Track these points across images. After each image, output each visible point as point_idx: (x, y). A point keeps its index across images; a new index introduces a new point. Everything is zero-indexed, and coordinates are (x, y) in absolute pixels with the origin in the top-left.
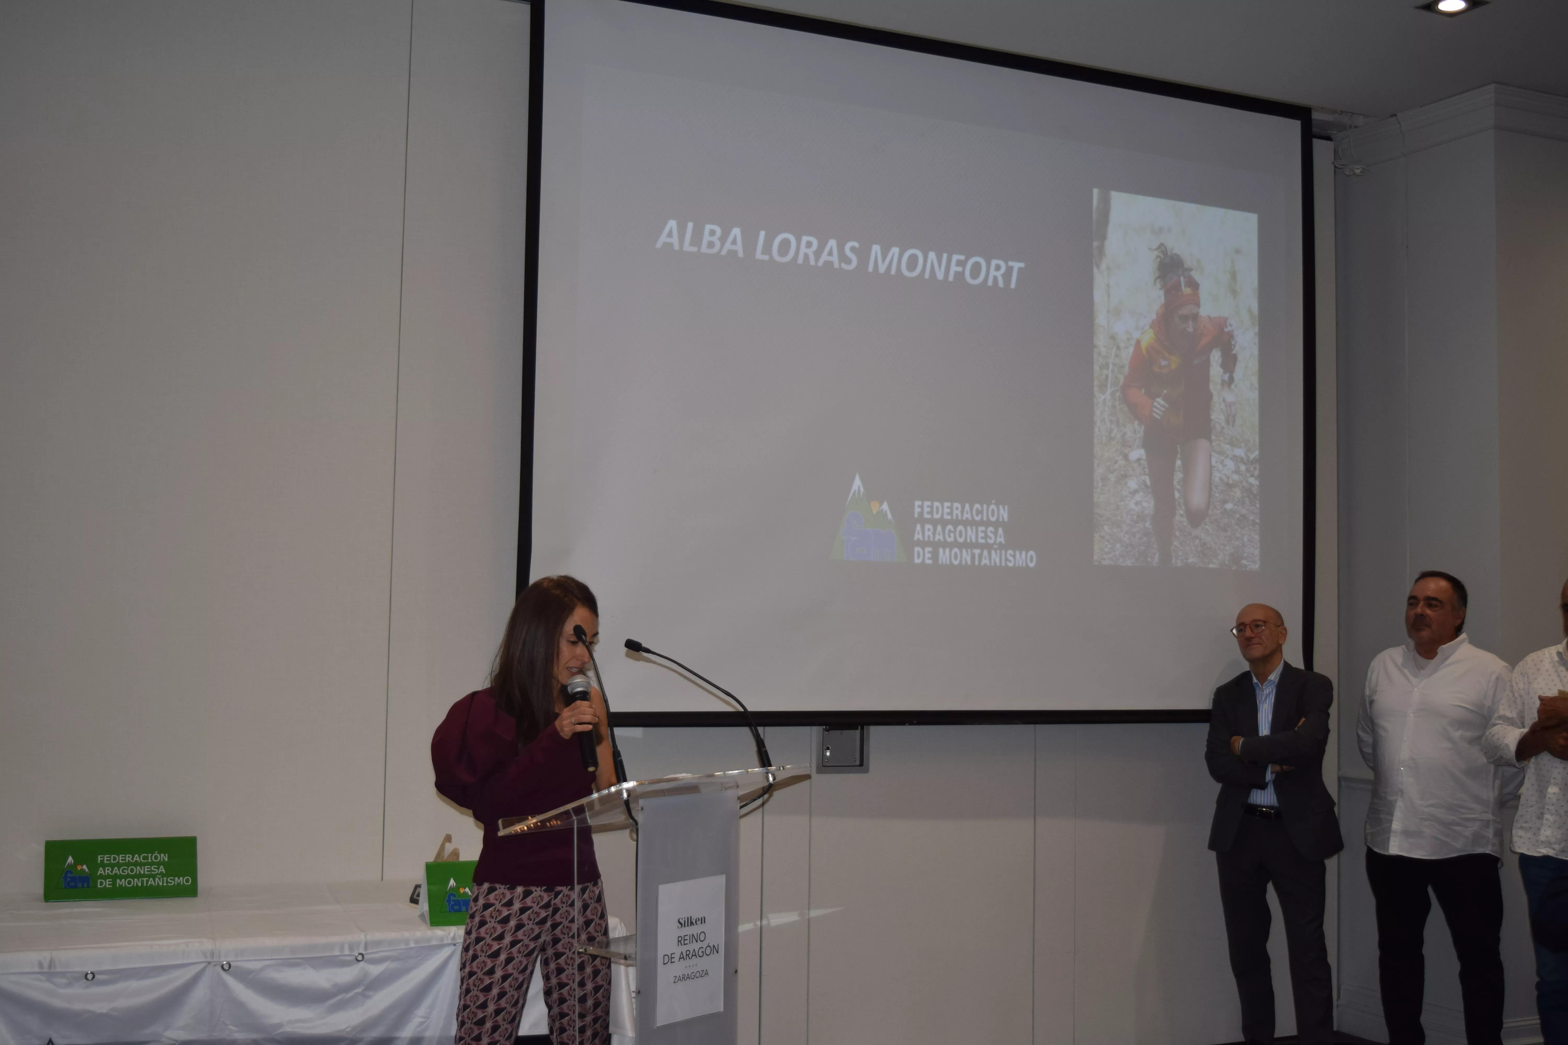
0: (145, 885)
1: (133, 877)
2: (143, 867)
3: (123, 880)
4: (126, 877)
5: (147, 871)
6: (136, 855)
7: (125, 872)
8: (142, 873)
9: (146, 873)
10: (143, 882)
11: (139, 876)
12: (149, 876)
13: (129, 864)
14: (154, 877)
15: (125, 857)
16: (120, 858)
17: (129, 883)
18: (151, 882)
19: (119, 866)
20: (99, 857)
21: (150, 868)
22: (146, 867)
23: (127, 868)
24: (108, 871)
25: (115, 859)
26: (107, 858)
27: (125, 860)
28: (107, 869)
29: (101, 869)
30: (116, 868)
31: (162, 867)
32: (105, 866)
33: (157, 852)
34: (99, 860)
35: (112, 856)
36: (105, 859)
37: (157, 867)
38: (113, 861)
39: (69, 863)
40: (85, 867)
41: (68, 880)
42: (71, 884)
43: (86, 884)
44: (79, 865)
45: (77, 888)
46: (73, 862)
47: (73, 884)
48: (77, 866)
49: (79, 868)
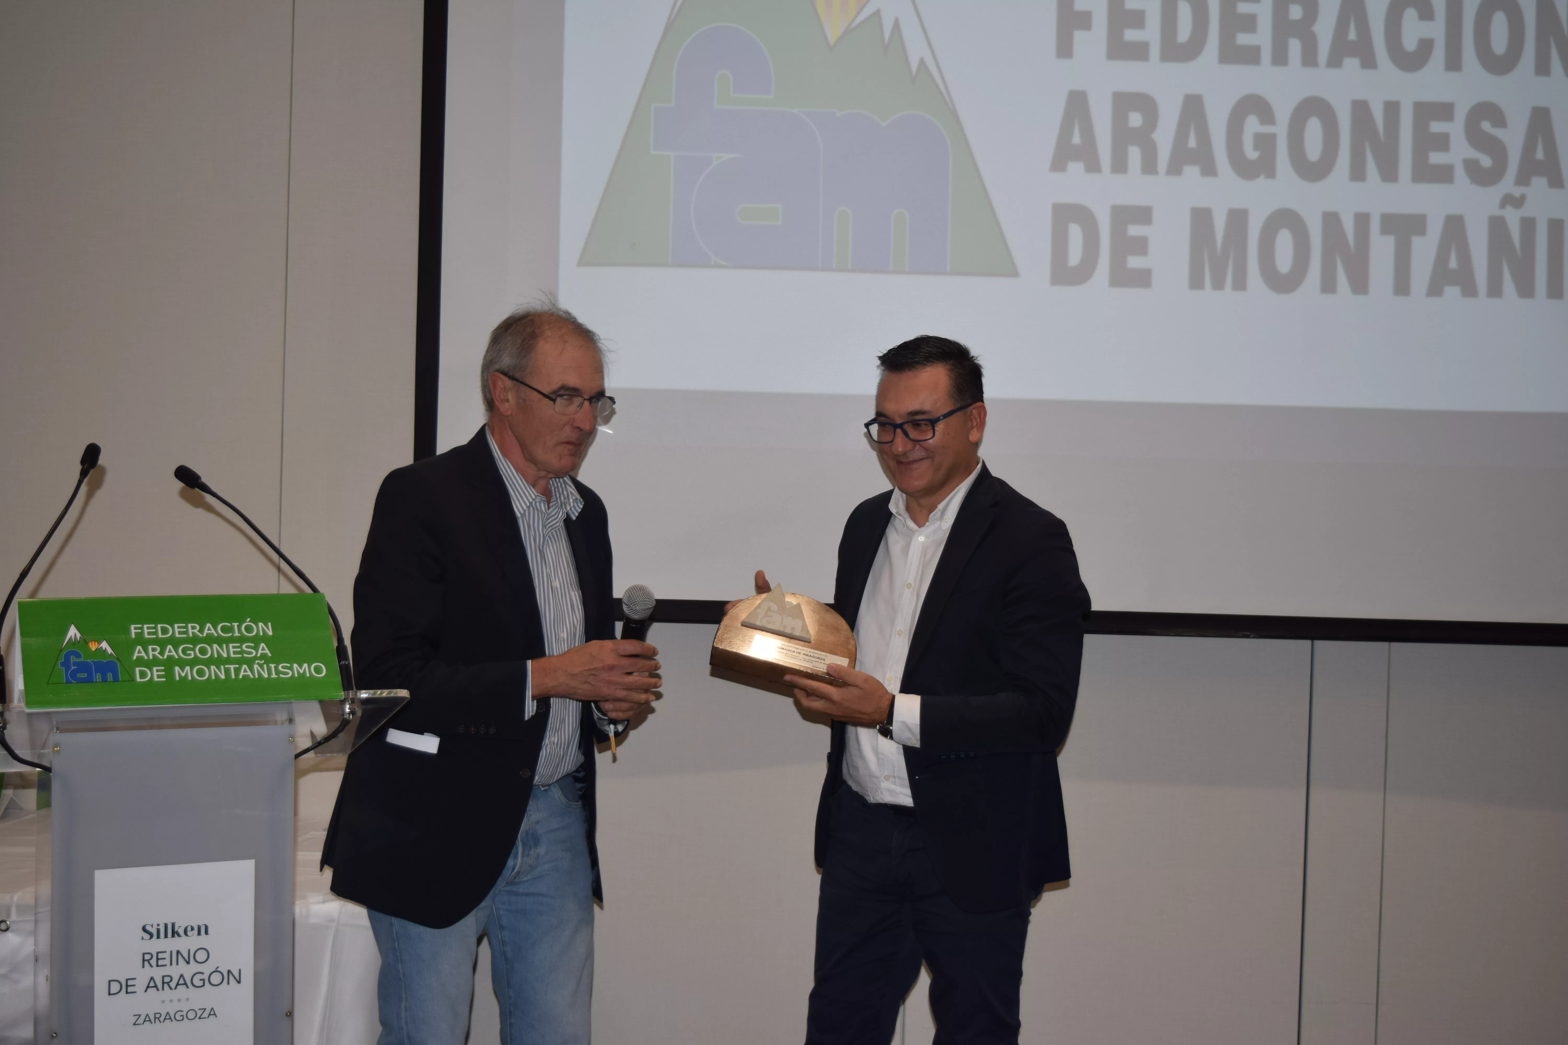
0: (233, 677)
1: (208, 663)
2: (224, 645)
3: (188, 668)
4: (193, 662)
5: (235, 652)
6: (209, 625)
7: (190, 655)
8: (225, 655)
9: (232, 655)
10: (227, 671)
11: (219, 661)
12: (240, 662)
13: (195, 641)
14: (250, 663)
15: (186, 627)
16: (176, 630)
17: (200, 673)
18: (244, 672)
19: (176, 643)
20: (133, 627)
21: (240, 647)
22: (231, 645)
23: (192, 646)
24: (153, 652)
25: (165, 631)
26: (148, 628)
27: (186, 633)
28: (150, 647)
29: (139, 647)
30: (169, 647)
31: (262, 645)
32: (145, 644)
33: (248, 620)
34: (133, 631)
35: (159, 626)
36: (146, 631)
37: (253, 645)
38: (162, 634)
39: (71, 637)
40: (104, 645)
41: (73, 668)
42: (79, 675)
43: (110, 676)
44: (91, 641)
45: (93, 682)
46: (78, 635)
47: (85, 676)
48: (87, 643)
49: (93, 647)
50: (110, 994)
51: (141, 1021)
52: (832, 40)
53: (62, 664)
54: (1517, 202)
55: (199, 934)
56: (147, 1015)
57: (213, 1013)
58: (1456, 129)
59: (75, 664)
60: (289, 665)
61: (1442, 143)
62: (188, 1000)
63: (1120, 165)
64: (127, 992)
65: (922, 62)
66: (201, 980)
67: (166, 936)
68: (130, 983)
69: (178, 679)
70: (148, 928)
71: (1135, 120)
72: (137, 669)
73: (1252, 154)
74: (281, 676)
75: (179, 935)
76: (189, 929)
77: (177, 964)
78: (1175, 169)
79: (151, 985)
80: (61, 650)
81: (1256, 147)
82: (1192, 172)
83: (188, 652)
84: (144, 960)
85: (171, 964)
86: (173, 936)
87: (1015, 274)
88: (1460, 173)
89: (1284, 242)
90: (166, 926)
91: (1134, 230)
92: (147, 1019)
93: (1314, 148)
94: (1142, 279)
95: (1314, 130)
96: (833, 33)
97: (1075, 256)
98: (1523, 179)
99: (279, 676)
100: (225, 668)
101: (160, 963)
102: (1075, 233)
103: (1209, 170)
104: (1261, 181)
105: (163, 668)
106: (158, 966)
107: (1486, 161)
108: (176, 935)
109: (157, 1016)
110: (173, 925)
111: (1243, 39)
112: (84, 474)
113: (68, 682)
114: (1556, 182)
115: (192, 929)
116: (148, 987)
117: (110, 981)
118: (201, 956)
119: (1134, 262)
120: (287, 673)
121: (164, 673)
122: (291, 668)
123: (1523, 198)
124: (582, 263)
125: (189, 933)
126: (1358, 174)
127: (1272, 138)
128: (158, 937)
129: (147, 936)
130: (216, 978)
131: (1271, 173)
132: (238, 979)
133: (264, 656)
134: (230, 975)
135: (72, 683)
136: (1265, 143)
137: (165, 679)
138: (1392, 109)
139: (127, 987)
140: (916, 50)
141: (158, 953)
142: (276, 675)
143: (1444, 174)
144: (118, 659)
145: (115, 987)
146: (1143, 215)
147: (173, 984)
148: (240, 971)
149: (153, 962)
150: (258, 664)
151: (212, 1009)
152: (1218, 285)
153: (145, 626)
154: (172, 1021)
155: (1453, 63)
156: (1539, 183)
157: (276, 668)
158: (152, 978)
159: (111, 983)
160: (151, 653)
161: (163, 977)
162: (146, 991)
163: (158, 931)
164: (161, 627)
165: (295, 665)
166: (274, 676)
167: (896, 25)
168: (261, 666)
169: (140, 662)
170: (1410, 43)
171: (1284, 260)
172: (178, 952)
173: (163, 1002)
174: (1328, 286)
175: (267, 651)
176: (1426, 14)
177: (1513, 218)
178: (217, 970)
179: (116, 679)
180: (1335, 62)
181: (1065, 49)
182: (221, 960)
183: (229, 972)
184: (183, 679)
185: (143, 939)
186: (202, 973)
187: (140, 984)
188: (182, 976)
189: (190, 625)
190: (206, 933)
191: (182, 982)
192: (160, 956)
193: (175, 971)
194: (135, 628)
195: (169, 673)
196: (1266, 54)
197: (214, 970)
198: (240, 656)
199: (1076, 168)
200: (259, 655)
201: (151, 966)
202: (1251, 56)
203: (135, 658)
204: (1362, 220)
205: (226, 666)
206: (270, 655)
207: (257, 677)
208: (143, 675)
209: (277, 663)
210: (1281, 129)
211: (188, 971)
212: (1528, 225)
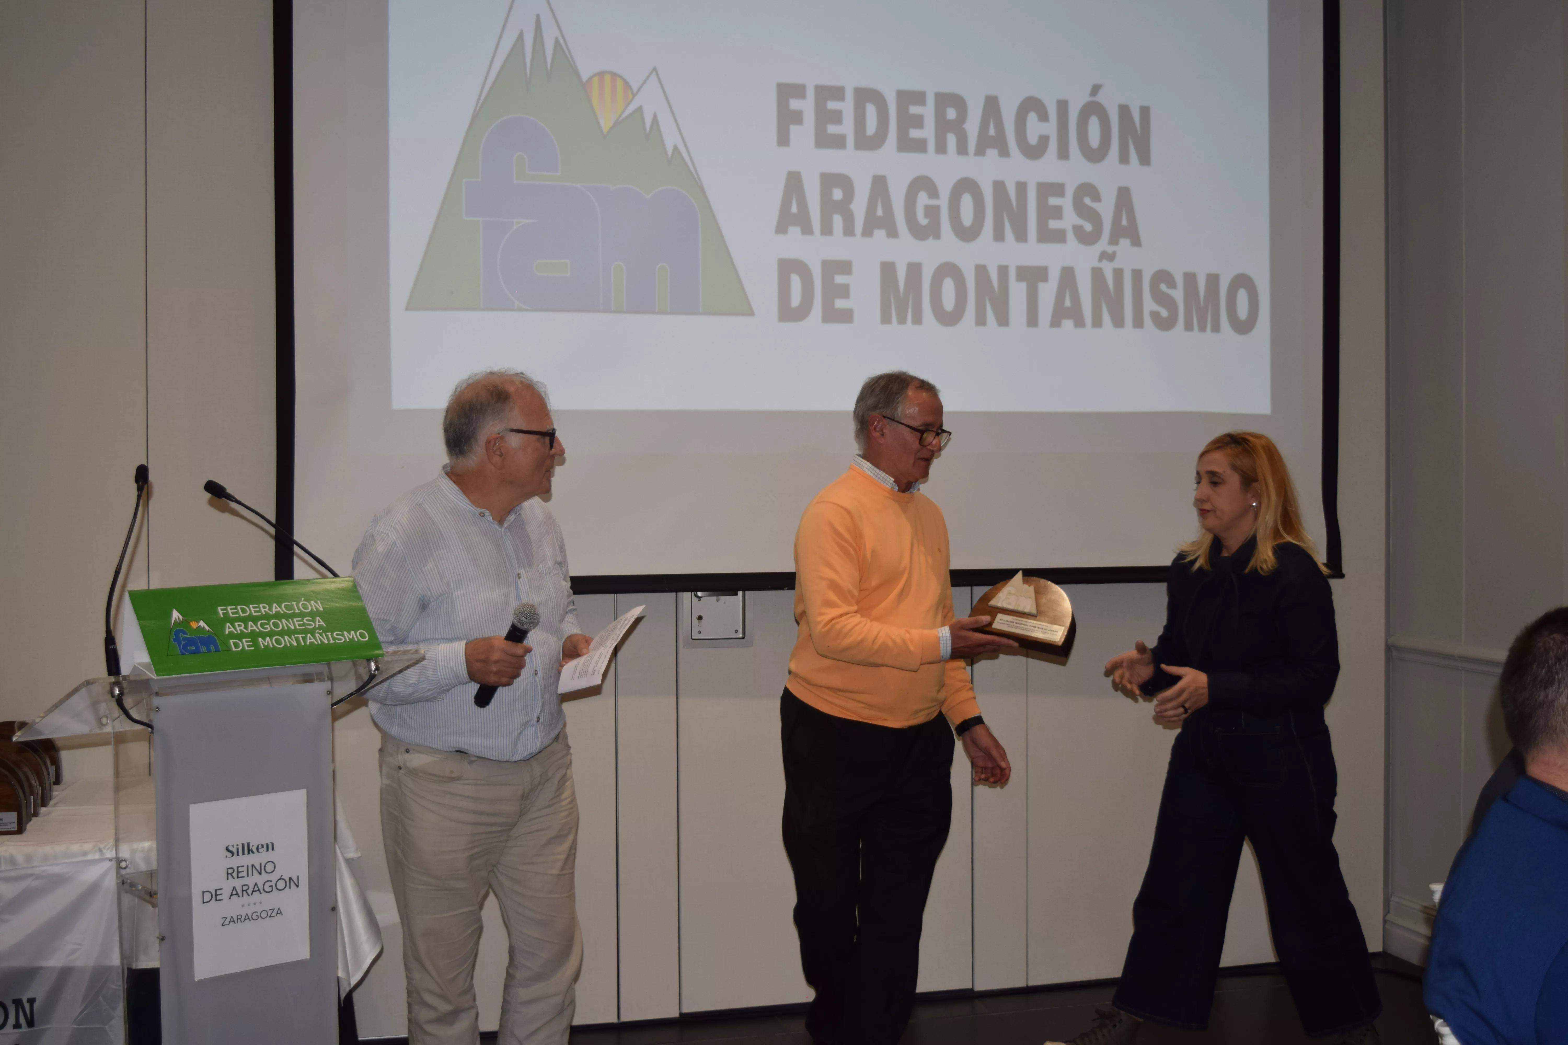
0: (303, 644)
1: (282, 633)
2: (290, 620)
3: (268, 639)
4: (271, 634)
5: (299, 625)
6: (275, 605)
7: (266, 628)
8: (293, 627)
9: (298, 627)
10: (297, 640)
11: (289, 632)
12: (305, 632)
13: (268, 617)
14: (312, 632)
15: (258, 607)
16: (252, 609)
17: (278, 642)
18: (310, 639)
19: (255, 620)
20: (219, 608)
21: (302, 620)
22: (295, 620)
23: (266, 622)
24: (239, 627)
25: (244, 611)
26: (231, 609)
27: (260, 611)
28: (236, 624)
29: (228, 625)
30: (250, 623)
31: (318, 618)
32: (232, 621)
33: (303, 599)
34: (221, 612)
35: (239, 607)
36: (230, 611)
37: (310, 618)
38: (243, 613)
39: (176, 618)
40: (202, 624)
41: (183, 643)
42: (189, 648)
43: (212, 648)
44: (192, 621)
45: (201, 653)
46: (181, 617)
47: (193, 648)
48: (189, 623)
49: (194, 625)
50: (204, 902)
51: (227, 922)
52: (605, 130)
53: (175, 640)
54: (1111, 257)
55: (268, 850)
56: (232, 917)
57: (279, 912)
58: (1066, 203)
59: (184, 639)
60: (340, 633)
61: (1057, 213)
62: (261, 903)
63: (827, 230)
64: (216, 900)
65: (676, 148)
66: (270, 886)
67: (243, 854)
68: (218, 892)
69: (263, 647)
70: (230, 848)
71: (838, 194)
72: (231, 641)
73: (923, 221)
74: (337, 641)
75: (253, 852)
76: (260, 847)
77: (252, 875)
78: (867, 232)
79: (234, 893)
80: (171, 629)
81: (926, 215)
82: (880, 234)
83: (265, 626)
84: (228, 874)
85: (248, 876)
86: (249, 853)
87: (752, 314)
88: (1070, 236)
89: (948, 287)
90: (243, 845)
91: (839, 279)
92: (232, 921)
93: (967, 216)
94: (846, 316)
95: (967, 203)
96: (606, 124)
97: (796, 299)
98: (1114, 241)
99: (336, 642)
100: (295, 638)
101: (240, 875)
102: (796, 282)
103: (893, 233)
104: (931, 241)
105: (250, 639)
106: (238, 877)
107: (1088, 227)
108: (251, 853)
109: (239, 917)
110: (248, 844)
111: (914, 133)
112: (140, 489)
113: (183, 654)
114: (1136, 242)
115: (263, 847)
116: (232, 895)
117: (203, 892)
118: (269, 868)
119: (840, 304)
120: (341, 639)
121: (251, 643)
122: (343, 635)
123: (1114, 253)
124: (408, 308)
125: (260, 850)
126: (999, 236)
127: (937, 208)
128: (238, 855)
129: (229, 855)
130: (281, 884)
131: (937, 236)
132: (297, 883)
133: (320, 627)
134: (291, 881)
135: (185, 654)
136: (933, 212)
137: (253, 648)
138: (1022, 187)
139: (216, 896)
140: (671, 139)
141: (238, 867)
142: (333, 641)
143: (1059, 237)
144: (215, 634)
145: (207, 897)
146: (845, 267)
147: (250, 891)
148: (298, 877)
149: (235, 875)
150: (318, 633)
151: (279, 909)
152: (902, 321)
153: (229, 608)
154: (250, 920)
155: (1063, 154)
156: (1125, 243)
157: (332, 635)
158: (234, 888)
159: (205, 893)
160: (238, 629)
161: (243, 886)
162: (230, 898)
163: (238, 850)
164: (241, 608)
165: (345, 633)
166: (332, 642)
167: (655, 118)
168: (321, 634)
169: (232, 635)
170: (1033, 139)
171: (949, 301)
172: (253, 866)
173: (243, 906)
174: (981, 321)
175: (322, 623)
176: (1043, 116)
177: (1108, 268)
178: (282, 877)
179: (217, 650)
180: (980, 151)
181: (783, 139)
182: (285, 870)
183: (290, 878)
184: (267, 647)
185: (226, 857)
186: (271, 881)
187: (226, 893)
188: (256, 884)
189: (261, 606)
190: (273, 849)
191: (256, 889)
192: (240, 869)
193: (250, 881)
194: (222, 610)
195: (255, 643)
196: (931, 145)
197: (279, 878)
198: (304, 627)
199: (794, 231)
200: (317, 626)
201: (234, 878)
202: (920, 146)
203: (227, 633)
204: (1003, 271)
205: (296, 636)
206: (325, 626)
207: (320, 643)
208: (236, 645)
209: (332, 632)
210: (943, 202)
211: (259, 880)
212: (1118, 273)
